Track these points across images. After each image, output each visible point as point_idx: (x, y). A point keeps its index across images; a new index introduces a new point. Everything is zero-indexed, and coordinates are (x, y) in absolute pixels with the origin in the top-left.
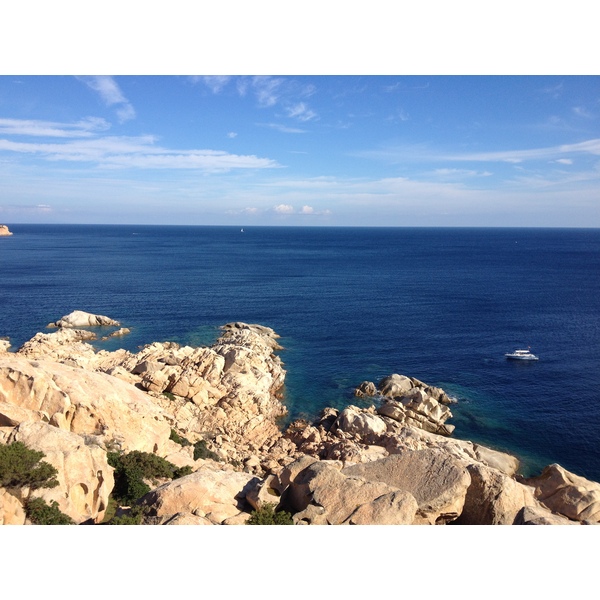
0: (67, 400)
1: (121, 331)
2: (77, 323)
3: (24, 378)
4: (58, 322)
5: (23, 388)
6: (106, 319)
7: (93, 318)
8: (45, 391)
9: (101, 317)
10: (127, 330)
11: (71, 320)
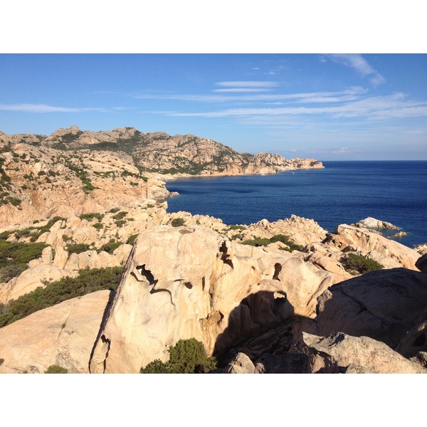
0: (387, 250)
1: (401, 234)
2: (370, 225)
3: (364, 236)
4: (357, 224)
5: (363, 241)
6: (390, 224)
7: (381, 223)
8: (375, 244)
9: (386, 223)
10: (405, 233)
11: (365, 223)
